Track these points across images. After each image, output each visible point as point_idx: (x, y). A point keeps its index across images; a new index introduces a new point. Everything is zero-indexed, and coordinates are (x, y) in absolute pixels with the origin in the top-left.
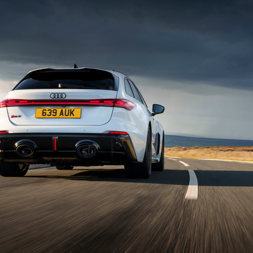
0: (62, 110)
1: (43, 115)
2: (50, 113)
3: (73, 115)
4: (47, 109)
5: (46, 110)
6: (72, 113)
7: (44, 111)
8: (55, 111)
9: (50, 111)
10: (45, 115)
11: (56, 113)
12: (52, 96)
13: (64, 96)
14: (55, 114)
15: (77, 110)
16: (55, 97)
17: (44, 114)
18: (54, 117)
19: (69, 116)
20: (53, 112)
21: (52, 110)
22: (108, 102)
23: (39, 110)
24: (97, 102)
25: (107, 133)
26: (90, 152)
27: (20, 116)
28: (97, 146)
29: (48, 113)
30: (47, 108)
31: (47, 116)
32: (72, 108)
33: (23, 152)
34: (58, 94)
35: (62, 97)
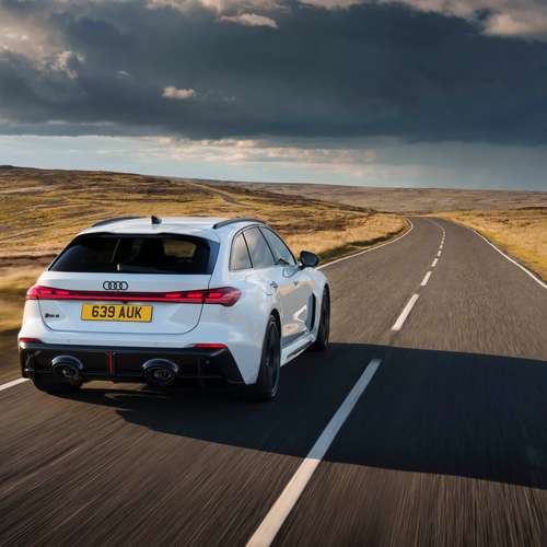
1: (93, 315)
2: (105, 312)
3: (140, 317)
4: (100, 306)
5: (98, 307)
6: (137, 313)
7: (96, 309)
8: (112, 310)
9: (104, 309)
10: (97, 316)
11: (113, 312)
12: (106, 286)
13: (124, 286)
14: (111, 314)
15: (145, 308)
16: (110, 288)
17: (95, 313)
18: (111, 319)
19: (134, 319)
20: (110, 311)
21: (108, 307)
22: (194, 295)
23: (89, 306)
24: (176, 295)
25: (192, 346)
26: (167, 375)
28: (176, 369)
29: (101, 312)
30: (100, 304)
31: (99, 317)
32: (138, 305)
33: (65, 372)
34: (115, 284)
35: (121, 289)
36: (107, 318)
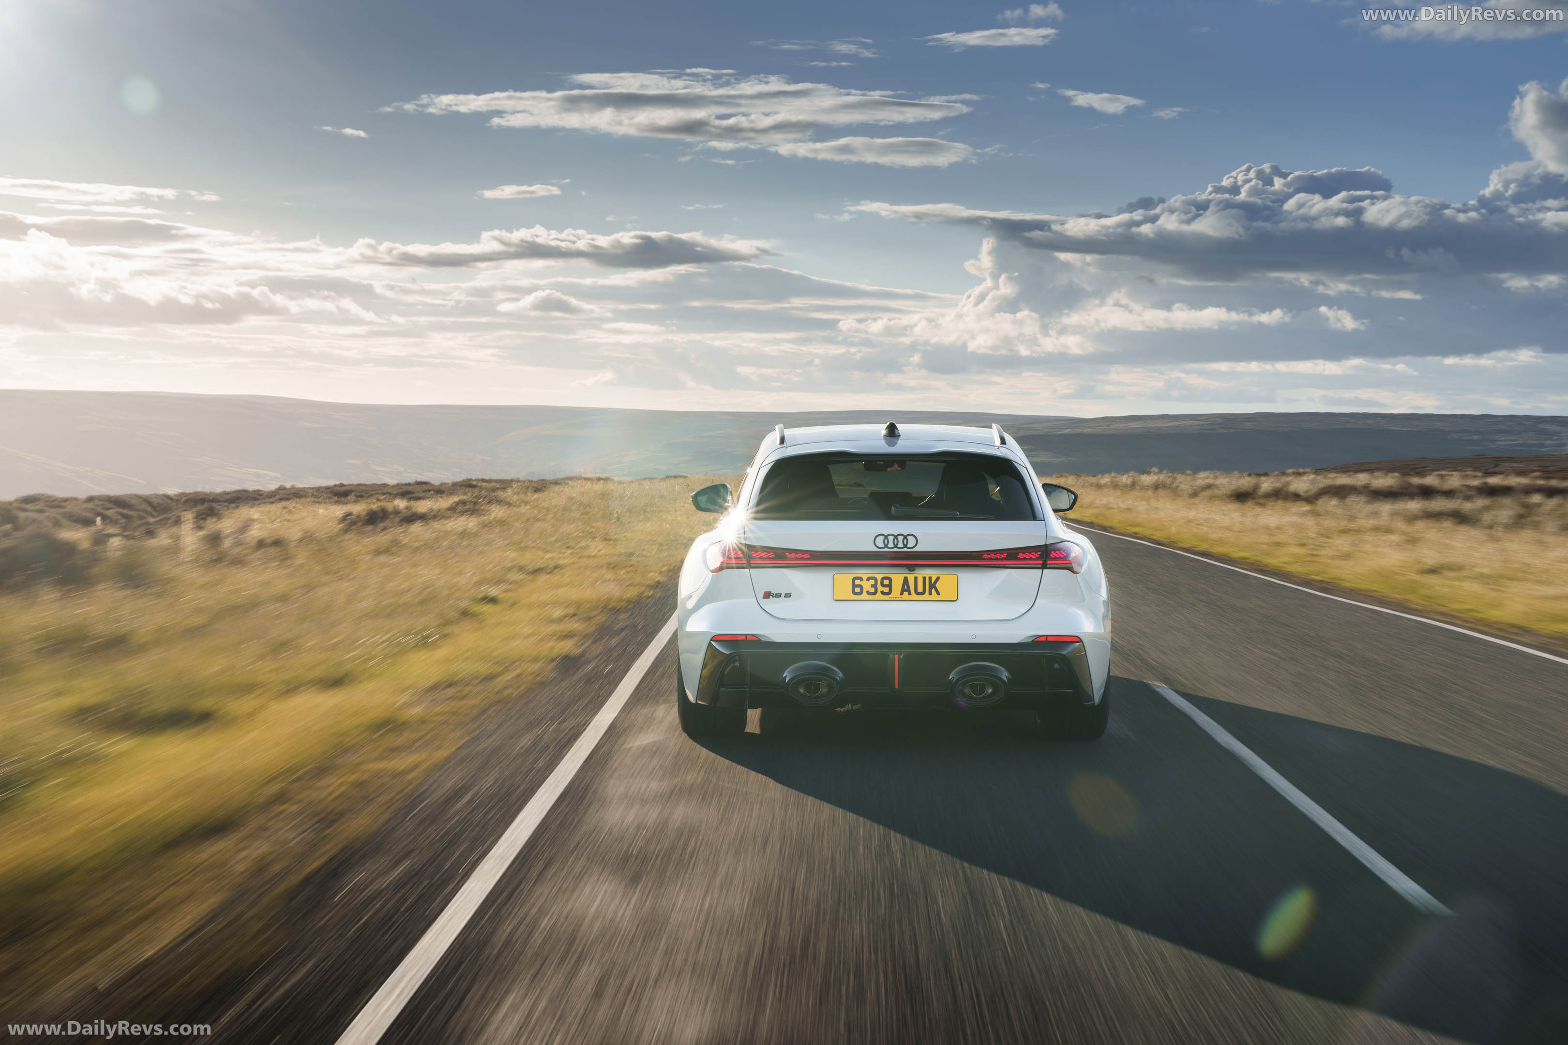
0: (906, 580)
1: (854, 593)
3: (938, 593)
4: (865, 577)
5: (861, 579)
6: (933, 586)
7: (857, 582)
8: (886, 582)
9: (872, 582)
10: (861, 593)
11: (890, 586)
12: (880, 542)
13: (911, 542)
14: (886, 590)
15: (946, 579)
16: (886, 546)
17: (856, 589)
18: (887, 597)
19: (926, 596)
20: (883, 585)
21: (879, 577)
22: (1027, 555)
23: (844, 578)
24: (999, 556)
25: (1030, 640)
27: (788, 595)
28: (1005, 675)
29: (867, 586)
30: (864, 573)
31: (865, 596)
32: (934, 573)
33: (802, 690)
34: (896, 537)
35: (905, 546)
36: (879, 596)
